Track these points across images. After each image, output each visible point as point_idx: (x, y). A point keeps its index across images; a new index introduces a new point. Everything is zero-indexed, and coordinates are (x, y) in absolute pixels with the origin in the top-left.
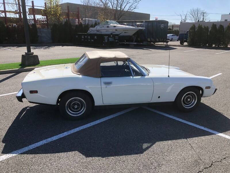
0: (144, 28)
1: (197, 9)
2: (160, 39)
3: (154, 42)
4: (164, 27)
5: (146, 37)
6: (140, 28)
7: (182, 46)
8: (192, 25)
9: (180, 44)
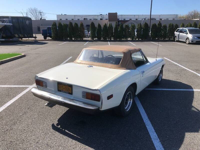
0: (12, 24)
1: (34, 8)
2: (28, 35)
3: (22, 38)
4: (29, 23)
5: (13, 33)
6: (5, 24)
7: (46, 40)
8: (53, 23)
9: (44, 39)
